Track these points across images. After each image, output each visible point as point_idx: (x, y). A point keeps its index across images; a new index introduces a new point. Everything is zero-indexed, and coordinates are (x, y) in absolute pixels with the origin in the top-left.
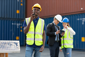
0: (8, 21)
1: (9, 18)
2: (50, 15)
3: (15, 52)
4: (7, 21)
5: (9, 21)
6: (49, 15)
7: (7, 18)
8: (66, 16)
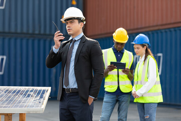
0: (42, 42)
1: (45, 34)
2: (139, 27)
3: (33, 111)
4: (39, 41)
5: (45, 41)
6: (136, 27)
7: (39, 34)
8: (176, 29)
